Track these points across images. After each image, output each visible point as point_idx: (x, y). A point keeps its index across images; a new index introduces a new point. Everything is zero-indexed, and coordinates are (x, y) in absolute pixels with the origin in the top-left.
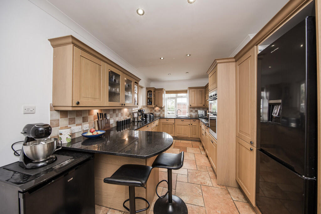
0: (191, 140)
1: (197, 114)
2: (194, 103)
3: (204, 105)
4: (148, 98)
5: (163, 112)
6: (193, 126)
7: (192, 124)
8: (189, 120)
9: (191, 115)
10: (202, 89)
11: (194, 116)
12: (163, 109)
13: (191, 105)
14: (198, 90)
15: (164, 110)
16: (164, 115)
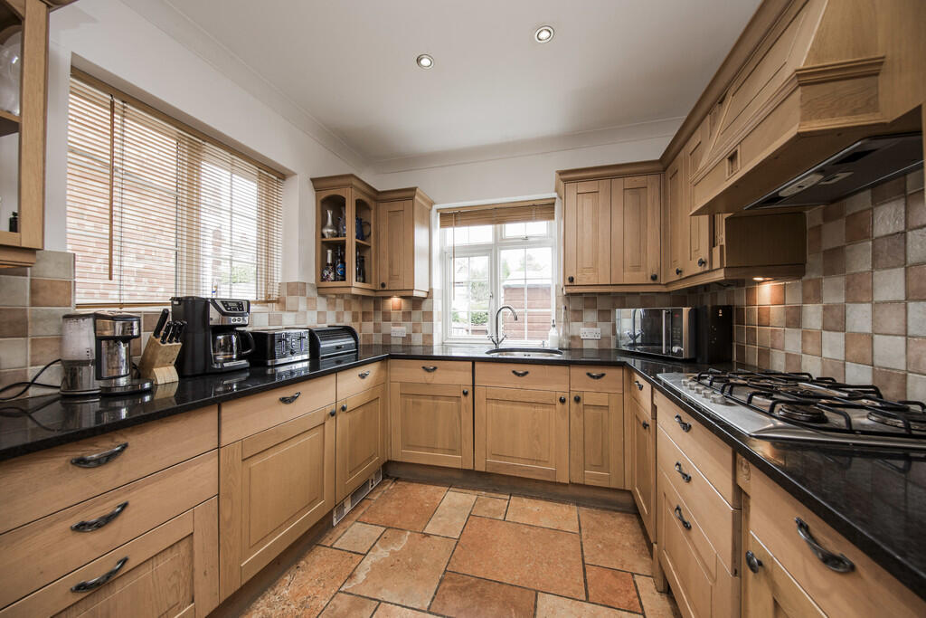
0: (578, 501)
1: (609, 331)
2: (594, 269)
3: (654, 278)
4: (328, 238)
5: (425, 325)
6: (590, 412)
7: (577, 400)
8: (564, 369)
9: (573, 338)
10: (640, 180)
11: (593, 345)
12: (425, 306)
13: (571, 280)
14: (619, 184)
15: (431, 314)
16: (430, 336)
